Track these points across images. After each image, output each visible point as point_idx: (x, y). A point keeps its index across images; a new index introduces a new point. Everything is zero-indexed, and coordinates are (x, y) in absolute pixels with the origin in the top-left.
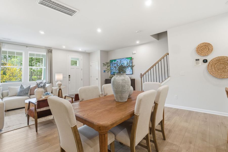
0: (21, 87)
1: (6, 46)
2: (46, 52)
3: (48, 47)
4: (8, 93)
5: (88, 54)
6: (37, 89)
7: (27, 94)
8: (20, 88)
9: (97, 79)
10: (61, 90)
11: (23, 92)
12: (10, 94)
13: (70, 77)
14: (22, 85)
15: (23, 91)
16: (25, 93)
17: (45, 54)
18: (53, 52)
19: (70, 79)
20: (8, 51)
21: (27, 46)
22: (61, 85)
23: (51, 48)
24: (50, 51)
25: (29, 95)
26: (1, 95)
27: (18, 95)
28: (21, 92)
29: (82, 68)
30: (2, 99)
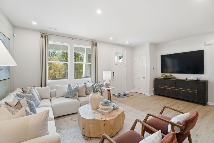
0: (68, 87)
1: (53, 38)
2: (91, 46)
3: (93, 40)
4: (56, 92)
5: (132, 48)
6: (92, 94)
7: (76, 95)
8: (68, 89)
9: (144, 78)
10: (109, 90)
11: (71, 94)
12: (58, 95)
13: (114, 74)
14: (69, 85)
15: (71, 92)
16: (74, 94)
17: (90, 47)
18: (98, 45)
19: (114, 77)
20: (55, 45)
21: (72, 38)
22: (110, 84)
23: (96, 40)
24: (95, 44)
25: (77, 96)
26: (49, 95)
27: (66, 97)
28: (69, 93)
29: (126, 65)
30: (50, 99)
